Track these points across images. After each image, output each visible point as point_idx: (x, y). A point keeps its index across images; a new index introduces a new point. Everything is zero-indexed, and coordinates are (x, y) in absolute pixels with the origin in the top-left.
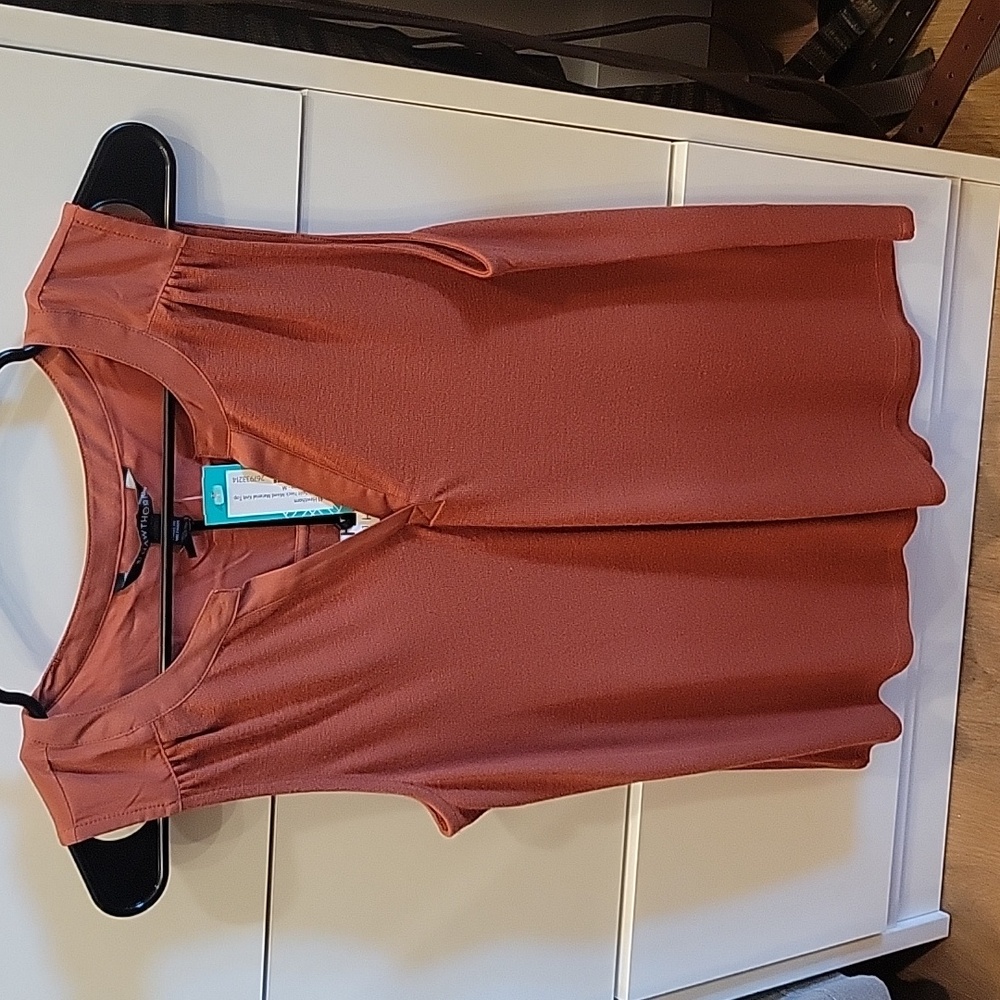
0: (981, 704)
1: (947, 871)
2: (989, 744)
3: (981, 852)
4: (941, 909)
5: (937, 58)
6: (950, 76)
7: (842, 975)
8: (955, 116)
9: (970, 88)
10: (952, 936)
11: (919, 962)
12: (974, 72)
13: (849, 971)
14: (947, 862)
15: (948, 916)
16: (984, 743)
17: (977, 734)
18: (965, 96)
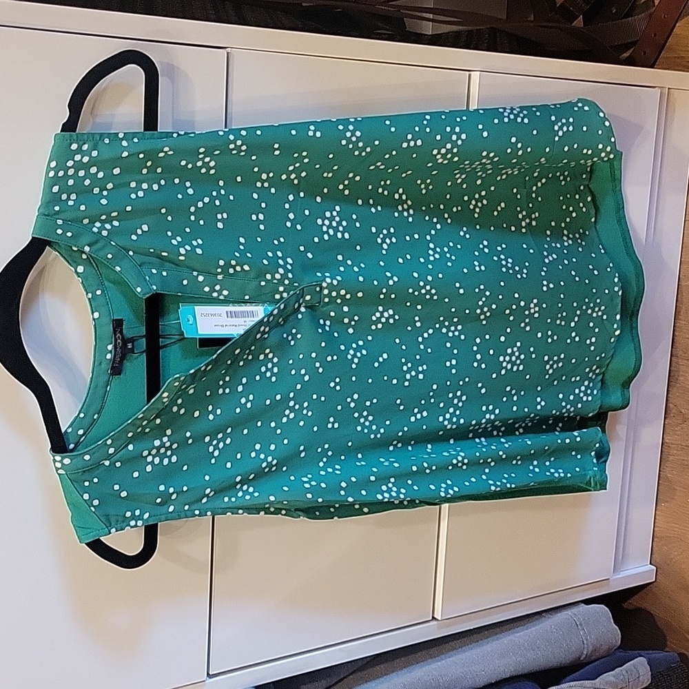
0: (678, 433)
1: (655, 540)
2: (683, 458)
3: (676, 528)
4: (651, 564)
5: (656, 4)
6: (664, 17)
7: (583, 605)
8: (667, 44)
9: (677, 25)
10: (658, 580)
11: (636, 597)
12: (680, 14)
13: (588, 602)
14: (655, 534)
15: (655, 568)
16: (680, 457)
17: (675, 452)
18: (674, 30)
